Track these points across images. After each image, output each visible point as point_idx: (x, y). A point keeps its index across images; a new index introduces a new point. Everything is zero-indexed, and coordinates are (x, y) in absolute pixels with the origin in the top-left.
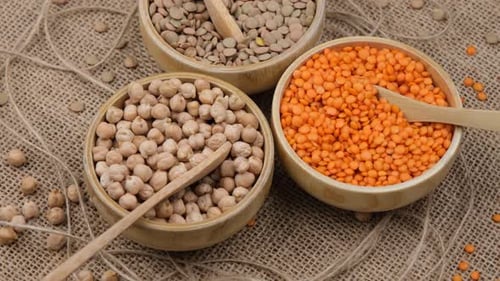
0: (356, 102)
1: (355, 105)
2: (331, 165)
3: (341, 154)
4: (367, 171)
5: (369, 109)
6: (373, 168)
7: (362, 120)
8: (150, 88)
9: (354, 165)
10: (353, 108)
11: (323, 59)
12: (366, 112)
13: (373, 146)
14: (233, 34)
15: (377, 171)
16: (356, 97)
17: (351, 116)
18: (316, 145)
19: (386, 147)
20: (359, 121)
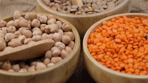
0: (133, 37)
1: (132, 39)
2: (109, 62)
3: (116, 59)
4: (129, 68)
5: (139, 42)
6: (133, 68)
7: (134, 47)
8: (25, 17)
9: (122, 65)
10: (130, 40)
11: (121, 19)
12: (138, 43)
13: (136, 57)
14: (78, 4)
15: (135, 70)
16: (133, 35)
17: (128, 44)
18: (103, 51)
19: (143, 59)
20: (132, 47)
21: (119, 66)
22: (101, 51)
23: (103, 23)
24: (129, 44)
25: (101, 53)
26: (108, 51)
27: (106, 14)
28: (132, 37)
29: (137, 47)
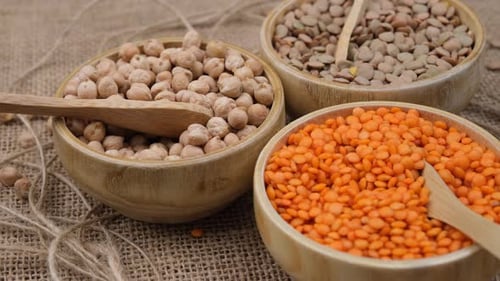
0: (386, 161)
2: (290, 195)
3: (315, 196)
4: (322, 223)
5: (393, 175)
6: (330, 226)
9: (315, 212)
10: (376, 166)
14: (337, 54)
15: (331, 231)
16: (390, 155)
17: (367, 172)
18: (294, 168)
19: (366, 214)
20: (373, 183)
21: (308, 211)
22: (290, 167)
23: (354, 111)
24: (370, 171)
25: (289, 169)
26: (307, 171)
27: (373, 93)
28: (384, 160)
29: (384, 184)
